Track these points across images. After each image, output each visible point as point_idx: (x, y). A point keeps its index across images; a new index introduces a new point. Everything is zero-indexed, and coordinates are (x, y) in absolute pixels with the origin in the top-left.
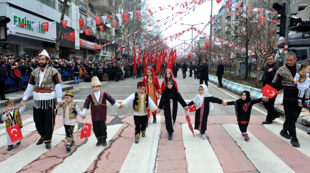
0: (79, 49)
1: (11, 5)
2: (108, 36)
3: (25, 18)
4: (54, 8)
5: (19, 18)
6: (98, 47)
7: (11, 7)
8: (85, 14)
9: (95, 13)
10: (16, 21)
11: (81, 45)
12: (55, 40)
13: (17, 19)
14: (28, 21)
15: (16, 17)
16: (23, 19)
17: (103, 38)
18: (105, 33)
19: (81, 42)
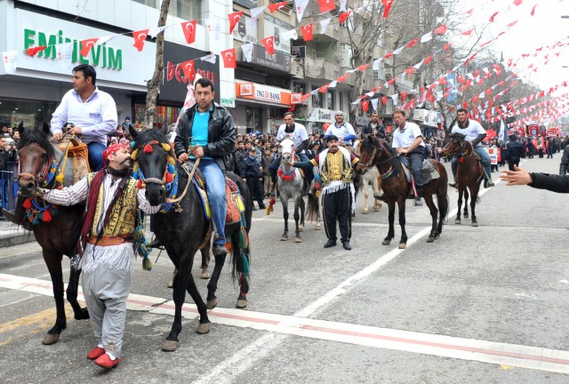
0: (233, 105)
1: (20, 5)
2: (331, 69)
3: (61, 33)
5: (42, 35)
6: (295, 100)
7: (18, 10)
10: (32, 42)
11: (239, 96)
12: (145, 84)
13: (36, 38)
14: (67, 40)
15: (33, 33)
16: (53, 37)
17: (314, 74)
18: (320, 63)
19: (238, 88)
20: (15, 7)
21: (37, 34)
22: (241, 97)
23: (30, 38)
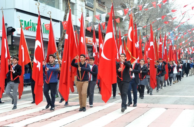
1: (18, 10)
3: (31, 20)
4: (58, 8)
5: (25, 21)
7: (18, 12)
8: (93, 10)
9: (104, 7)
10: (22, 24)
13: (23, 23)
14: (33, 23)
16: (28, 22)
19: (87, 40)
20: (17, 11)
21: (24, 21)
22: (88, 44)
23: (22, 23)
